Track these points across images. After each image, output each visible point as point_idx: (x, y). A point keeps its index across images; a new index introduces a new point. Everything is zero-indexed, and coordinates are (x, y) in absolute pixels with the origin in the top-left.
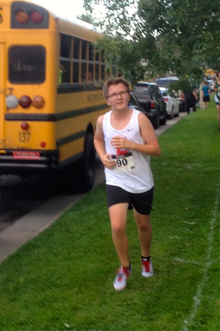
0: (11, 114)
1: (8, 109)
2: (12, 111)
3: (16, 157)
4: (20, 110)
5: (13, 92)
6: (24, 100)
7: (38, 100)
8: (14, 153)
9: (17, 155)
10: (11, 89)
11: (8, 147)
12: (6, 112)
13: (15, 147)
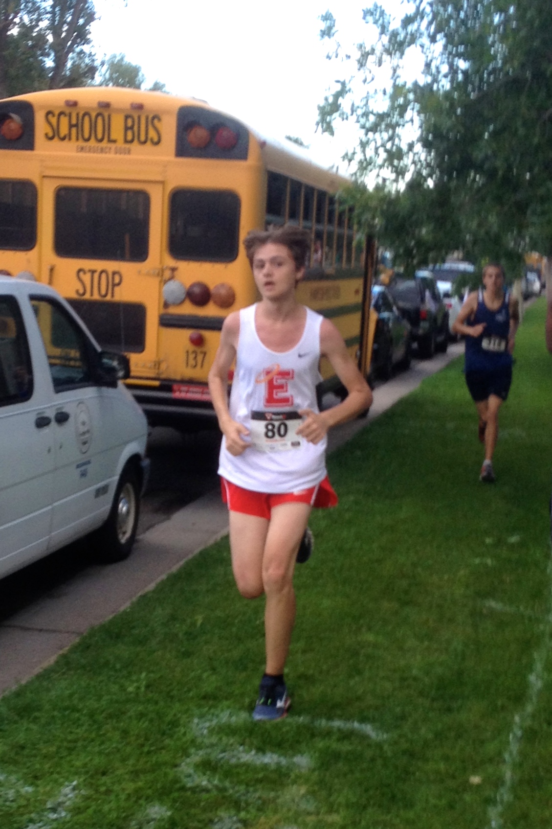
0: (172, 315)
1: (166, 305)
2: (173, 311)
3: (177, 395)
4: (188, 309)
5: (176, 273)
6: (197, 290)
7: (223, 292)
8: (175, 387)
9: (180, 391)
10: (174, 270)
11: (163, 376)
12: (162, 311)
13: (178, 377)
